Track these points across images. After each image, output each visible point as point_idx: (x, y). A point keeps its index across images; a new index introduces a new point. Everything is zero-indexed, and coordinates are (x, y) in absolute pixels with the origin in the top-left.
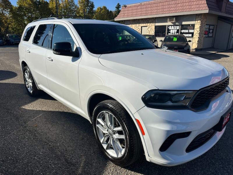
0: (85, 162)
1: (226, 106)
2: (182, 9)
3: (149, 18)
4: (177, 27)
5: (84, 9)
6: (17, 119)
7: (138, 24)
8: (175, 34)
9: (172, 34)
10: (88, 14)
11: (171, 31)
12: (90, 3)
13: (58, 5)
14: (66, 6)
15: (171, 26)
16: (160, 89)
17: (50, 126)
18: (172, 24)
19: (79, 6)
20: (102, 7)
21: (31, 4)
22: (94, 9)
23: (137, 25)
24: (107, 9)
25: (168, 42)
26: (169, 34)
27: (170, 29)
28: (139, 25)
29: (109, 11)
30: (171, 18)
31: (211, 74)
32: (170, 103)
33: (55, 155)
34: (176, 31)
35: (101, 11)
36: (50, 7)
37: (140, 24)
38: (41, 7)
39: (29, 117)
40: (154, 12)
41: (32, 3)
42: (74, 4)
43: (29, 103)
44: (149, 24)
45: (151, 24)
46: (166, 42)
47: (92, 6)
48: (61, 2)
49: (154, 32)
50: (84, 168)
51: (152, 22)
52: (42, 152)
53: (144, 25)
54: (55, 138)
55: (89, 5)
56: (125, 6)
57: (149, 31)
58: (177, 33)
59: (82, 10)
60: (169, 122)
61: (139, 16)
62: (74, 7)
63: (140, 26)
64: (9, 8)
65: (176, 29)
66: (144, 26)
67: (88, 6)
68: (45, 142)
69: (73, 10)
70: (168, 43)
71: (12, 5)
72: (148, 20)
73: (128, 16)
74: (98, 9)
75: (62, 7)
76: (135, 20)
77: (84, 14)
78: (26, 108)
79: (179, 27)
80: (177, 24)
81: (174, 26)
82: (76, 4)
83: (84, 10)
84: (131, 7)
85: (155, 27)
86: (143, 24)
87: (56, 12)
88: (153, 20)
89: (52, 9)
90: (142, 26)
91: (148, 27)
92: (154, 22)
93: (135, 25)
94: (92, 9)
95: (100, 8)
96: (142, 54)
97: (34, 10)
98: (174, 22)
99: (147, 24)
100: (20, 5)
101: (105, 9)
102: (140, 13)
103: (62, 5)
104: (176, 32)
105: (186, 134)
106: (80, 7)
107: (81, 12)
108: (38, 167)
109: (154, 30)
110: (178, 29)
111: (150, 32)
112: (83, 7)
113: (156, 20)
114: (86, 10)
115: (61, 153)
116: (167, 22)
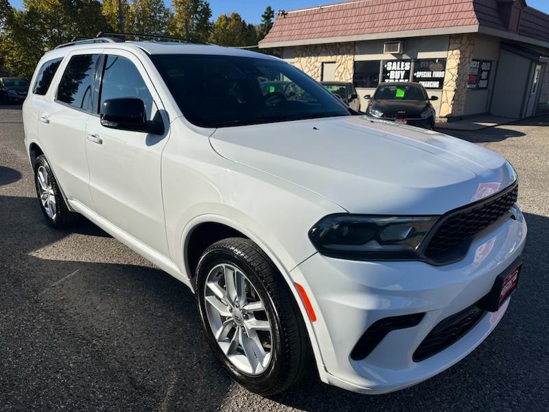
0: (177, 384)
1: (511, 251)
2: (416, 21)
3: (339, 43)
4: (406, 64)
5: (186, 20)
6: (17, 282)
7: (315, 56)
8: (400, 81)
9: (393, 81)
10: (197, 31)
11: (392, 75)
12: (202, 5)
13: (123, 10)
14: (144, 11)
15: (392, 61)
16: (351, 212)
17: (96, 299)
18: (394, 58)
19: (174, 11)
20: (229, 16)
21: (59, 6)
22: (211, 20)
23: (313, 57)
24: (242, 20)
26: (387, 81)
27: (388, 69)
28: (316, 58)
29: (247, 25)
30: (392, 42)
31: (474, 176)
32: (375, 246)
33: (105, 368)
34: (403, 73)
35: (227, 24)
36: (105, 12)
37: (319, 57)
38: (82, 12)
39: (46, 277)
40: (353, 28)
41: (60, 4)
42: (161, 6)
43: (47, 243)
44: (339, 57)
45: (346, 56)
46: (379, 100)
47: (207, 12)
48: (130, 2)
49: (352, 75)
50: (174, 399)
51: (348, 53)
52: (74, 363)
53: (329, 58)
54: (107, 329)
55: (199, 10)
56: (283, 14)
57: (339, 73)
58: (404, 79)
59: (183, 22)
61: (317, 38)
62: (162, 15)
63: (319, 60)
64: (5, 15)
65: (402, 69)
66: (328, 61)
67: (197, 12)
68: (84, 339)
69: (159, 22)
70: (384, 102)
71: (11, 8)
72: (338, 46)
73: (290, 37)
74: (220, 19)
75: (132, 15)
76: (306, 46)
77: (187, 32)
78: (40, 256)
79: (409, 63)
80: (405, 57)
81: (399, 63)
82: (167, 6)
83: (187, 22)
84: (297, 15)
85: (355, 62)
86: (325, 57)
87: (120, 26)
88: (348, 48)
89: (110, 17)
90: (325, 61)
91: (337, 64)
92: (352, 51)
93: (307, 58)
94: (206, 19)
95: (226, 18)
96: (315, 128)
97: (65, 21)
98: (398, 52)
99: (335, 56)
100: (32, 8)
101: (237, 20)
102: (319, 30)
103: (132, 9)
104: (402, 77)
105: (414, 319)
106: (176, 14)
107: (179, 25)
108: (62, 398)
109: (352, 71)
110: (408, 69)
111: (343, 76)
112: (183, 15)
113: (357, 47)
114: (191, 21)
115: (121, 363)
116: (383, 53)
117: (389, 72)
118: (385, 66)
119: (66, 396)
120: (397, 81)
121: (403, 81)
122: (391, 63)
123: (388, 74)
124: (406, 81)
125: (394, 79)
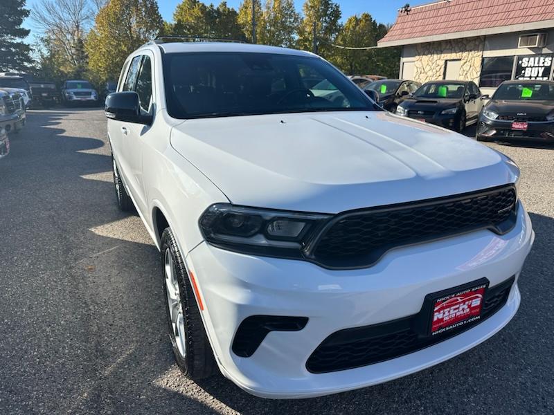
0: (130, 355)
3: (466, 38)
4: (547, 59)
5: (315, 23)
6: (68, 250)
7: (437, 54)
8: (538, 79)
9: (528, 79)
10: (325, 33)
11: (528, 72)
12: (332, 8)
13: (256, 16)
14: (275, 17)
15: (529, 56)
16: (234, 203)
17: (115, 272)
18: (531, 53)
19: (304, 15)
20: (360, 17)
21: (200, 17)
22: (339, 22)
23: (435, 56)
24: (373, 20)
25: (503, 102)
26: (521, 79)
27: (523, 65)
28: (439, 56)
29: (378, 25)
30: (528, 35)
32: (262, 241)
33: (85, 329)
34: (541, 70)
35: (357, 24)
36: (241, 21)
37: (443, 55)
38: (220, 22)
39: (89, 249)
40: (483, 21)
41: (202, 16)
42: (292, 11)
43: (108, 222)
44: (465, 54)
45: (473, 52)
47: (337, 14)
48: (264, 10)
49: (479, 74)
50: (121, 366)
51: (476, 49)
52: (65, 321)
53: (453, 56)
54: (107, 298)
55: (328, 12)
56: (406, 10)
57: (464, 71)
58: (543, 76)
59: (312, 26)
60: (244, 285)
61: (440, 34)
62: (292, 20)
63: (442, 58)
64: (158, 27)
65: (541, 65)
66: (452, 58)
67: (326, 15)
68: (85, 303)
69: (289, 27)
71: (162, 21)
72: (465, 42)
73: (411, 35)
74: (350, 20)
75: (264, 20)
76: (429, 43)
77: (315, 35)
78: (97, 232)
79: (550, 59)
80: (545, 51)
81: (537, 59)
82: (297, 12)
83: (315, 25)
84: (421, 11)
85: (483, 59)
86: (449, 55)
87: (253, 33)
88: (477, 43)
89: (244, 25)
90: (449, 59)
91: (462, 62)
92: (481, 47)
93: (430, 56)
94: (335, 21)
95: (356, 19)
96: (282, 122)
97: (206, 31)
98: (536, 46)
99: (460, 53)
100: (179, 21)
101: (366, 20)
102: (444, 25)
103: (266, 16)
104: (540, 74)
106: (306, 18)
107: (308, 29)
108: (39, 346)
109: (479, 69)
110: (549, 65)
111: (468, 74)
112: (313, 19)
113: (487, 42)
114: (320, 24)
115: (99, 328)
116: (517, 48)
117: (524, 69)
118: (520, 62)
119: (42, 346)
120: (533, 79)
121: (541, 79)
122: (527, 59)
123: (523, 72)
124: (545, 79)
125: (530, 77)
